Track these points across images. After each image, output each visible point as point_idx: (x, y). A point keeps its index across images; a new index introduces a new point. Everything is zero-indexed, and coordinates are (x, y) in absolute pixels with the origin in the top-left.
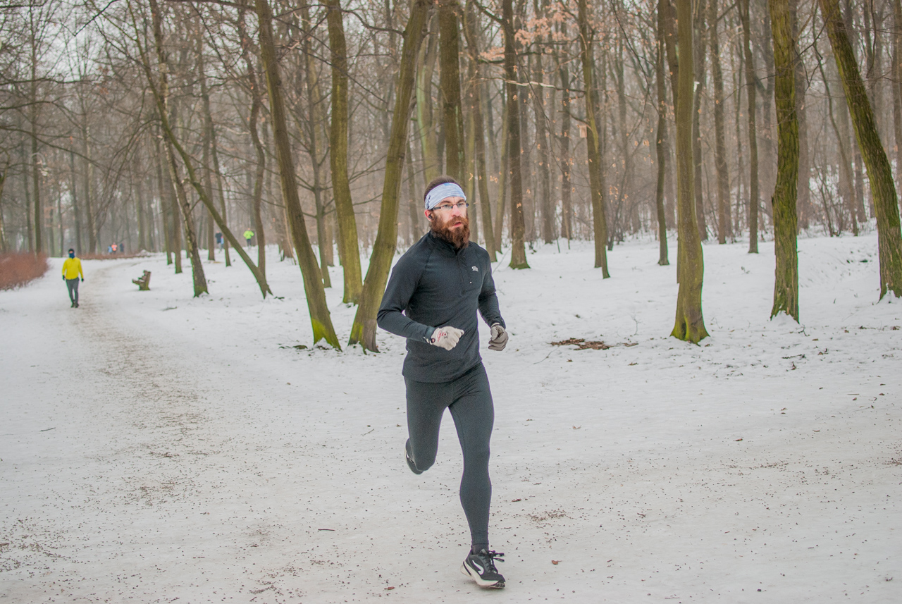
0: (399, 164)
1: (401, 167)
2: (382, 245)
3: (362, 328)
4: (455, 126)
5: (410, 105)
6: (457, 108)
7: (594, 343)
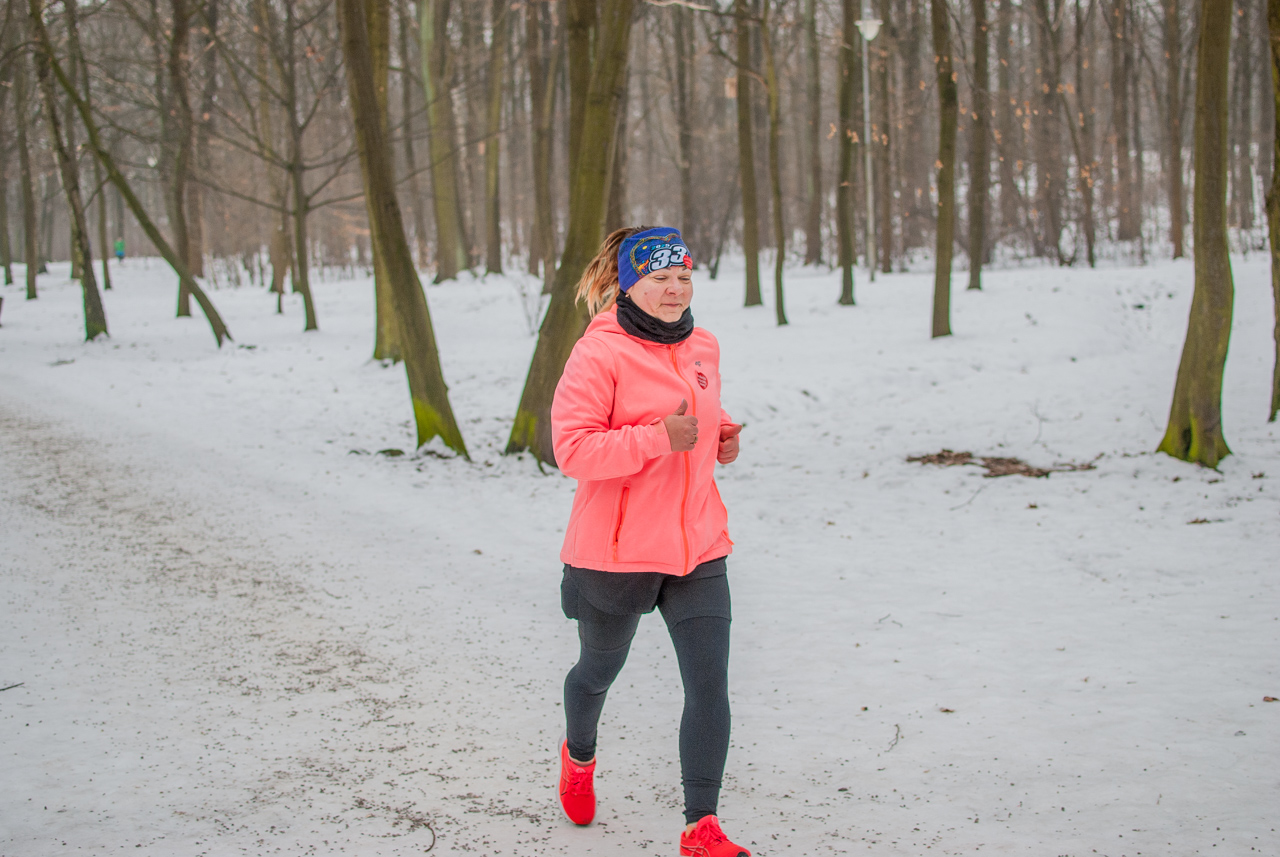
0: (612, 109)
3: (534, 422)
6: (591, 31)
7: (999, 461)
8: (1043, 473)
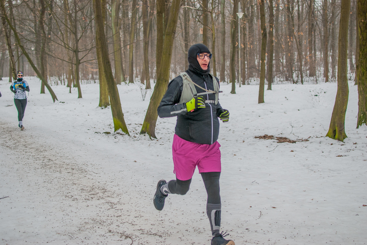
0: (172, 36)
1: (173, 38)
2: (162, 80)
3: (149, 125)
4: (162, 23)
5: (180, 4)
6: (163, 14)
7: (281, 138)
8: (294, 142)
